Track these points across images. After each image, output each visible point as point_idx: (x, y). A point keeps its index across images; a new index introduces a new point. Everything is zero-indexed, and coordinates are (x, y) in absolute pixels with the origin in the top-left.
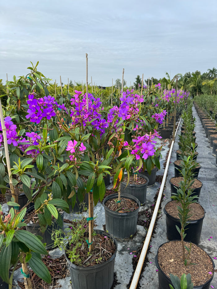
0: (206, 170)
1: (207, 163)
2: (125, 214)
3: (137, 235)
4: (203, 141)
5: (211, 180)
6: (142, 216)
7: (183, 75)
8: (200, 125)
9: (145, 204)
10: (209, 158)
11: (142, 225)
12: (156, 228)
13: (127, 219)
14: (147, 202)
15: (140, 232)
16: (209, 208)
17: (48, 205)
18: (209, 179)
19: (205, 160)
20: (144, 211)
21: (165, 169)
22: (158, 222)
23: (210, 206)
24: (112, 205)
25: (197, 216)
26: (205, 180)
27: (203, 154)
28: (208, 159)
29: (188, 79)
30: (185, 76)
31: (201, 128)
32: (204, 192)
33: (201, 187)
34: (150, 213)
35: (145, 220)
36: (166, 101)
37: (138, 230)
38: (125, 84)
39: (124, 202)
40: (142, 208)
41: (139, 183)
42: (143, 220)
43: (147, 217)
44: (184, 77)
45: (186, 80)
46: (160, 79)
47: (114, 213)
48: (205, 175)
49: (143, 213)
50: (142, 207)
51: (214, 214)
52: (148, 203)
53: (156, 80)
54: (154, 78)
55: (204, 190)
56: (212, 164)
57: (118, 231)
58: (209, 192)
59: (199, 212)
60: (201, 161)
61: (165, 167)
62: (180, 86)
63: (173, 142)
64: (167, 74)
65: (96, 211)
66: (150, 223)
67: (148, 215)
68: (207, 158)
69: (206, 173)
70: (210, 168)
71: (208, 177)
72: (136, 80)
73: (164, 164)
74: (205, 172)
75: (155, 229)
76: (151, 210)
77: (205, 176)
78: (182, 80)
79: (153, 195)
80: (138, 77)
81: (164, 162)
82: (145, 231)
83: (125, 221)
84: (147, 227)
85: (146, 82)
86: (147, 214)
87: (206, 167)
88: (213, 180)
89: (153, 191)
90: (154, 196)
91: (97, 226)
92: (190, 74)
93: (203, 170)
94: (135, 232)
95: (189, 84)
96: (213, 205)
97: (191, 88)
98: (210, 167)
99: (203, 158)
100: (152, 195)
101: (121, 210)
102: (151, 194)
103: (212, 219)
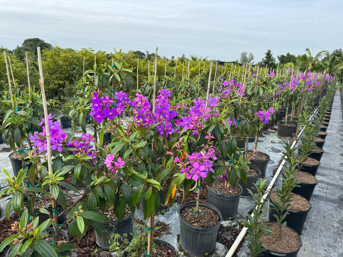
0: (329, 187)
1: (333, 178)
2: (201, 229)
3: (214, 255)
4: (338, 146)
5: (332, 201)
6: (226, 233)
7: (331, 53)
8: (340, 123)
9: (234, 218)
10: (339, 171)
11: (223, 244)
12: (240, 250)
13: (202, 235)
14: (238, 216)
15: (218, 252)
16: (317, 238)
17: (78, 217)
18: (329, 199)
19: (332, 172)
20: (230, 227)
21: (273, 177)
22: (244, 244)
23: (320, 236)
24: (189, 213)
25: (289, 248)
26: (323, 200)
27: (332, 164)
28: (336, 172)
29: (337, 58)
30: (334, 54)
31: (340, 127)
32: (317, 216)
33: (309, 210)
34: (237, 230)
35: (229, 238)
36: (292, 90)
37: (217, 249)
38: (252, 58)
39: (205, 213)
40: (229, 223)
41: (230, 192)
42: (227, 238)
43: (232, 235)
44: (331, 55)
45: (334, 59)
46: (299, 56)
47: (188, 225)
48: (326, 193)
49: (228, 229)
50: (230, 221)
51: (322, 248)
52: (238, 218)
53: (293, 57)
54: (291, 54)
55: (318, 213)
56: (340, 179)
57: (191, 245)
58: (324, 217)
59: (294, 243)
60: (325, 173)
61: (274, 174)
62: (325, 67)
63: (295, 142)
64: (307, 50)
65: (174, 216)
66: (233, 242)
67: (234, 233)
68: (335, 170)
69: (327, 191)
70: (336, 185)
71: (329, 196)
72: (265, 56)
73: (274, 171)
74: (327, 189)
75: (238, 252)
76: (240, 227)
77: (324, 195)
78: (328, 60)
79: (248, 208)
80: (269, 51)
81: (275, 168)
82: (225, 251)
83: (199, 236)
84: (229, 247)
85: (279, 58)
86: (233, 231)
87: (331, 182)
88: (336, 201)
89: (249, 203)
90: (249, 211)
91: (170, 233)
92: (341, 51)
93: (326, 185)
94: (212, 250)
95: (338, 65)
96: (324, 236)
97: (340, 70)
98: (335, 183)
99: (330, 169)
100: (246, 208)
101: (198, 221)
102: (246, 206)
103: (316, 253)
